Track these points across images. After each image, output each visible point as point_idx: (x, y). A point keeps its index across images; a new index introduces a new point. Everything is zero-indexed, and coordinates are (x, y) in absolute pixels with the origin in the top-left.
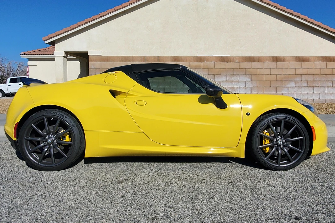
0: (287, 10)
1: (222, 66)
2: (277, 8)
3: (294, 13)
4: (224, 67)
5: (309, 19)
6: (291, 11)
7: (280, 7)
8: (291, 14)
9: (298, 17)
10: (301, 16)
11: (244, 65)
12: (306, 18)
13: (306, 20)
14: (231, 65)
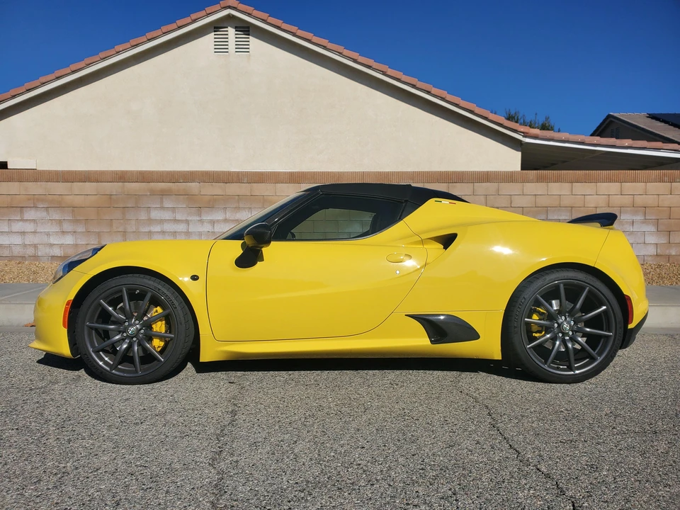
0: (404, 78)
2: (384, 74)
3: (419, 84)
5: (449, 97)
6: (414, 81)
7: (390, 72)
8: (414, 86)
9: (428, 93)
10: (434, 91)
12: (444, 94)
13: (443, 99)
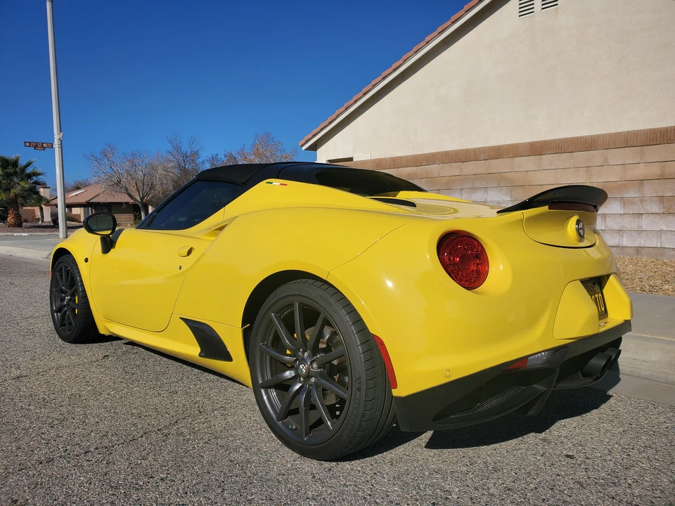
1: (453, 170)
4: (457, 172)
11: (497, 165)
14: (471, 168)
